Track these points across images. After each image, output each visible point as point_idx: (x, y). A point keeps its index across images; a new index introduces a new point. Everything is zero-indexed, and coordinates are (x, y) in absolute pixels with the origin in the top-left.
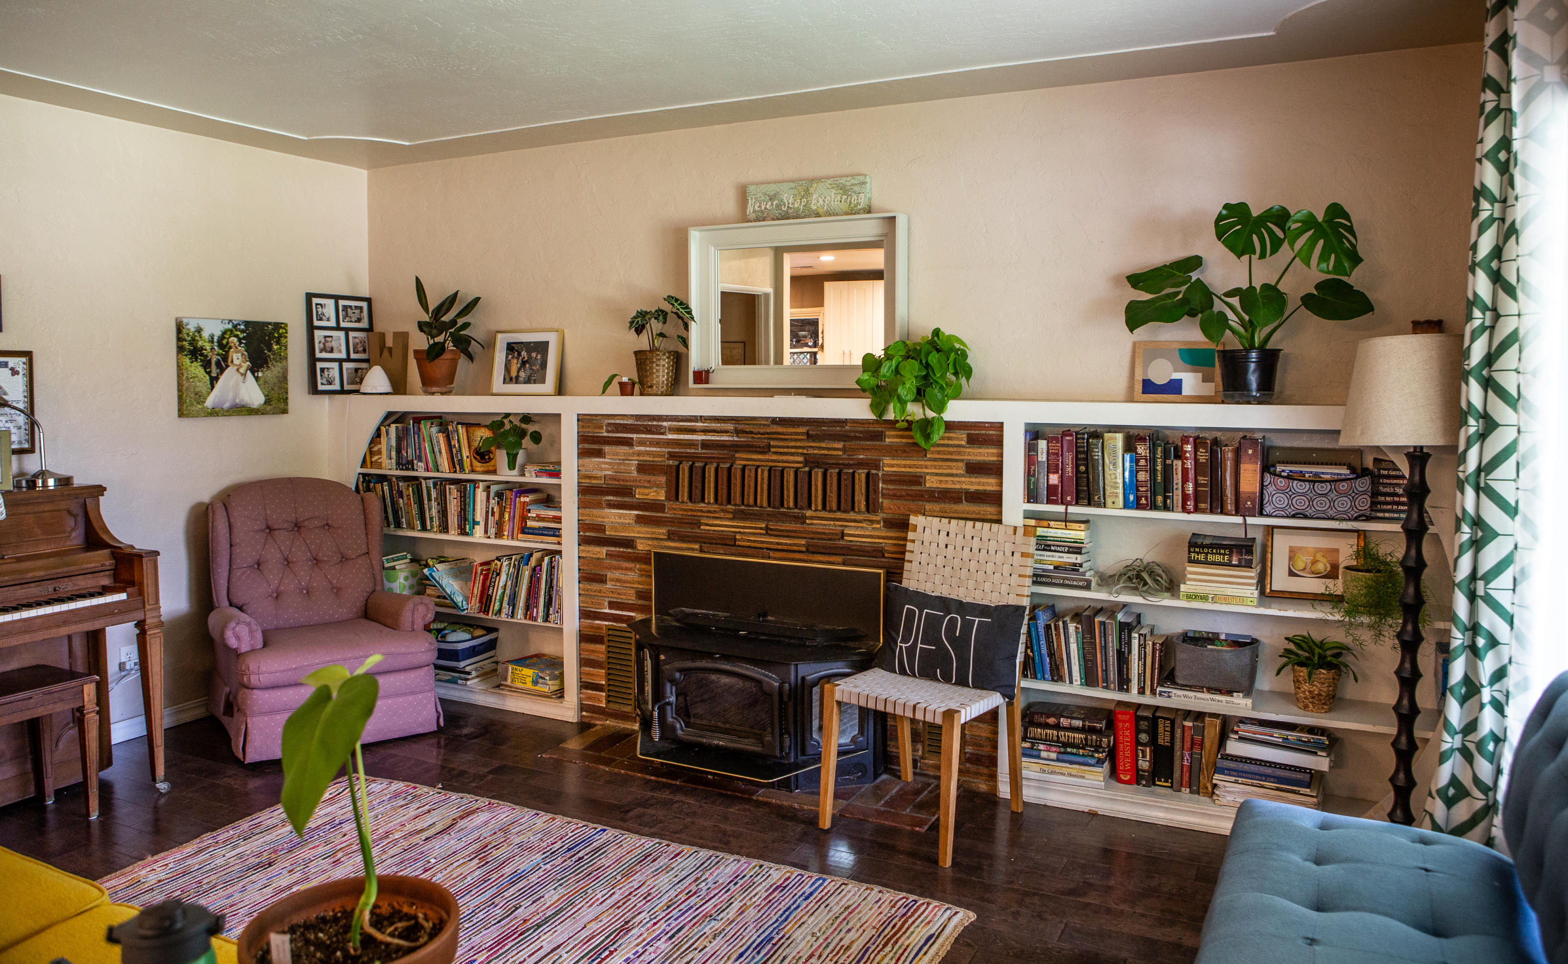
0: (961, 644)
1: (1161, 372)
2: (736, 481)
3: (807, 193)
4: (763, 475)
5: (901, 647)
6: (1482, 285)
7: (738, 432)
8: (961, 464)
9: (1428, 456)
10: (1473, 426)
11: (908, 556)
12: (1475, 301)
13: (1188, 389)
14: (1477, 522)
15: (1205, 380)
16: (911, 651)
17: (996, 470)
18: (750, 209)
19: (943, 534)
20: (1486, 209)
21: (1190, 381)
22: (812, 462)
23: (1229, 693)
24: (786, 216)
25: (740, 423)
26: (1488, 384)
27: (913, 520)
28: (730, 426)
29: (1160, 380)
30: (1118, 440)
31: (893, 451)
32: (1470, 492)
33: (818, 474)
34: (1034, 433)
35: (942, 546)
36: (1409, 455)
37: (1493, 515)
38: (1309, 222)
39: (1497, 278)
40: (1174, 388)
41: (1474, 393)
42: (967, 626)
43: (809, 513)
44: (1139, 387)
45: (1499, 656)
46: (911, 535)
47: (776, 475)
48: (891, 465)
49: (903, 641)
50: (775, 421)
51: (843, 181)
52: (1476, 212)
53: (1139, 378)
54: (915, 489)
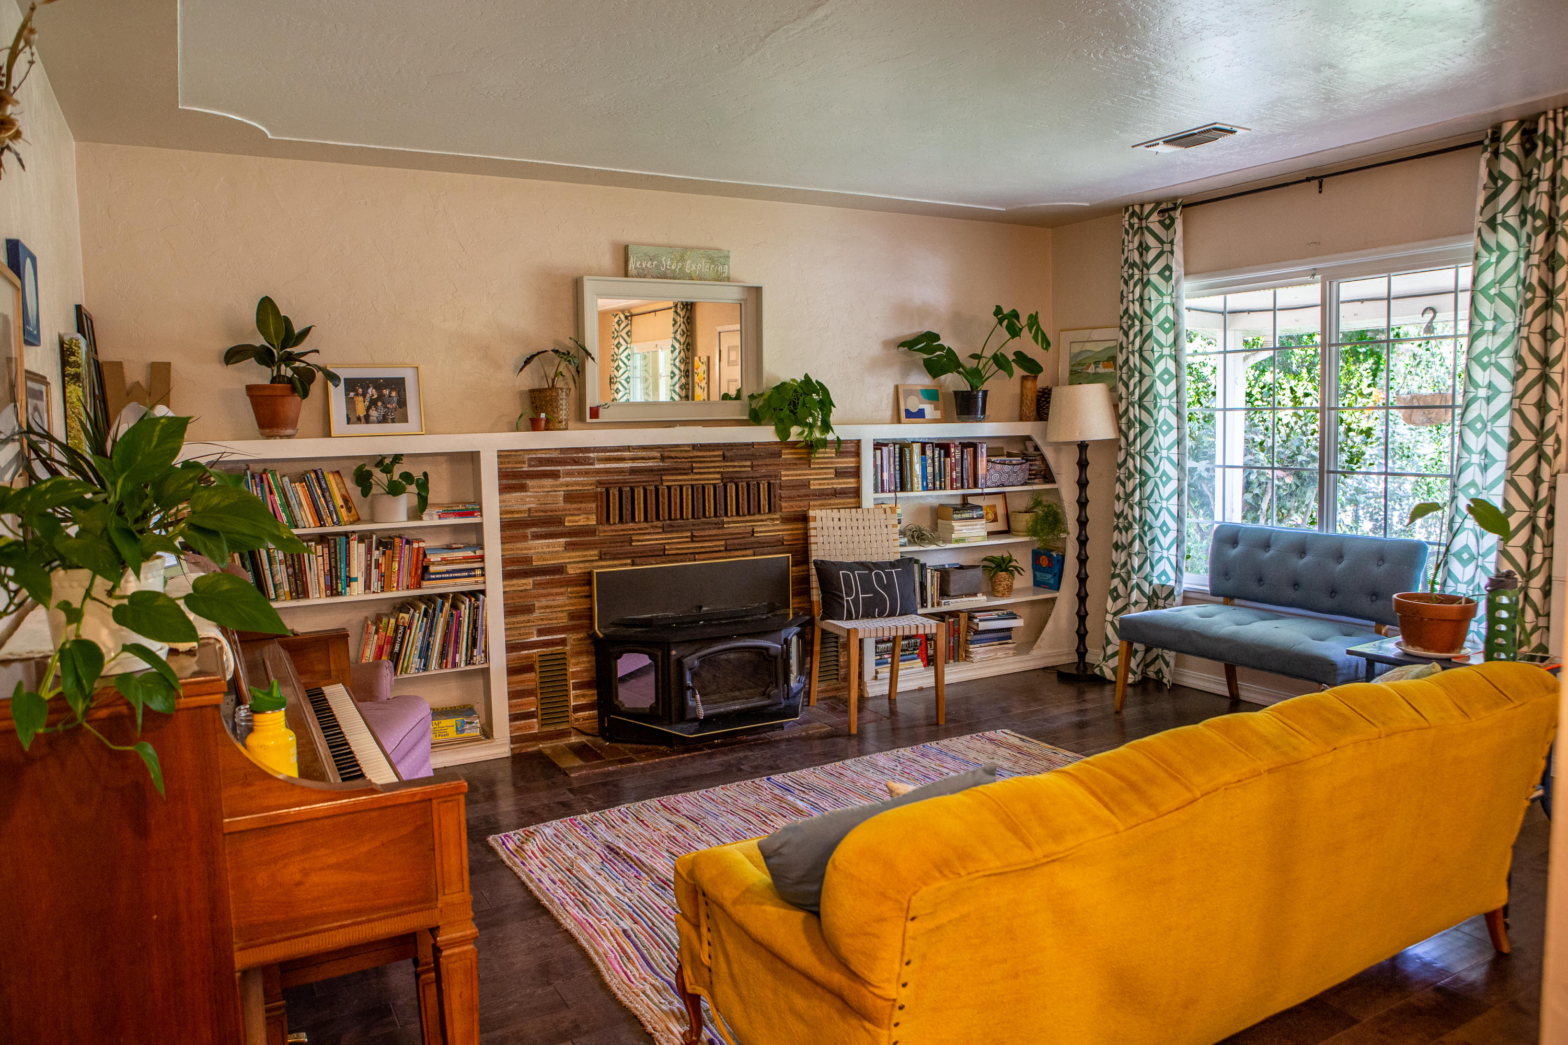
0: (889, 588)
1: (914, 404)
2: (664, 500)
3: (682, 259)
4: (687, 493)
5: (847, 601)
6: (1135, 360)
7: (663, 458)
8: (832, 471)
9: (1087, 445)
11: (813, 540)
13: (929, 414)
14: (1142, 472)
15: (936, 409)
16: (856, 601)
17: (857, 473)
18: (631, 266)
19: (836, 520)
21: (929, 409)
22: (726, 479)
23: (975, 595)
24: (664, 276)
25: (664, 451)
26: (1141, 406)
27: (812, 513)
28: (657, 454)
29: (914, 410)
30: (917, 448)
31: (790, 465)
32: (1138, 458)
33: (732, 488)
34: (878, 446)
35: (837, 528)
36: (1078, 445)
37: (1148, 469)
40: (920, 414)
41: (1135, 412)
42: (889, 576)
43: (726, 519)
44: (903, 414)
45: (1152, 534)
46: (812, 524)
47: (699, 491)
48: (787, 476)
49: (848, 595)
50: (694, 447)
51: (711, 253)
53: (902, 408)
54: (803, 491)
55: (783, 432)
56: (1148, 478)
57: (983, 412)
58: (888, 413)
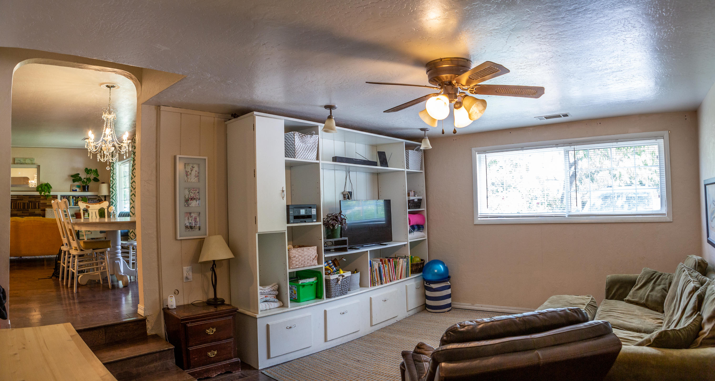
1: (74, 188)
2: (17, 205)
3: (25, 160)
4: (22, 204)
6: (111, 179)
7: (17, 197)
9: (106, 196)
10: (111, 193)
11: (46, 214)
12: (111, 181)
13: (78, 191)
14: (112, 202)
15: (80, 189)
18: (15, 162)
19: (50, 211)
20: (112, 171)
21: (78, 189)
22: (30, 202)
24: (21, 164)
25: (18, 196)
26: (112, 188)
27: (46, 209)
28: (16, 196)
29: (74, 189)
30: (71, 197)
31: (43, 200)
32: (111, 199)
33: (30, 204)
34: (61, 196)
36: (104, 196)
37: (113, 201)
38: (94, 170)
39: (113, 178)
40: (76, 191)
41: (111, 189)
43: (29, 209)
44: (72, 190)
46: (46, 211)
47: (24, 204)
48: (42, 202)
50: (24, 195)
51: (31, 159)
52: (111, 172)
53: (72, 189)
54: (46, 205)
55: (41, 193)
56: (113, 203)
57: (88, 190)
58: (69, 190)
